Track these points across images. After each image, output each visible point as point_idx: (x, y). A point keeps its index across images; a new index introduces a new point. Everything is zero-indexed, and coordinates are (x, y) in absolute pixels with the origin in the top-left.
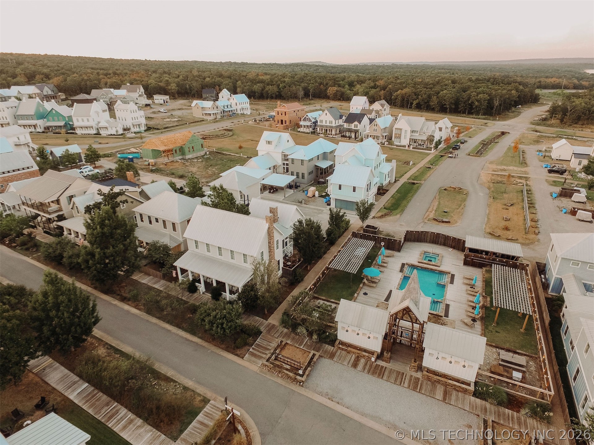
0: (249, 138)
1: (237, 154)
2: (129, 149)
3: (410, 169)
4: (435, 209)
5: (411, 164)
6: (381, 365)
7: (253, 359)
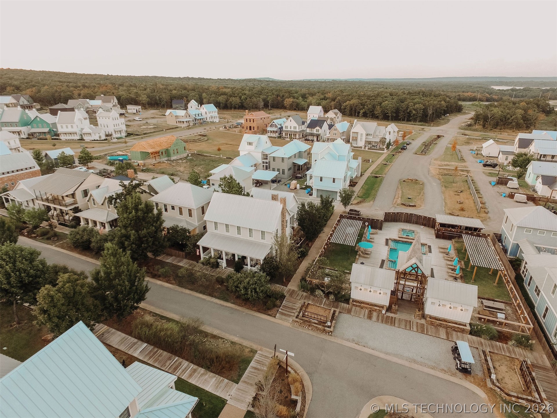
0: (224, 142)
1: (216, 155)
2: (116, 152)
3: (371, 166)
4: (400, 196)
5: (370, 162)
6: (391, 316)
7: (284, 317)
